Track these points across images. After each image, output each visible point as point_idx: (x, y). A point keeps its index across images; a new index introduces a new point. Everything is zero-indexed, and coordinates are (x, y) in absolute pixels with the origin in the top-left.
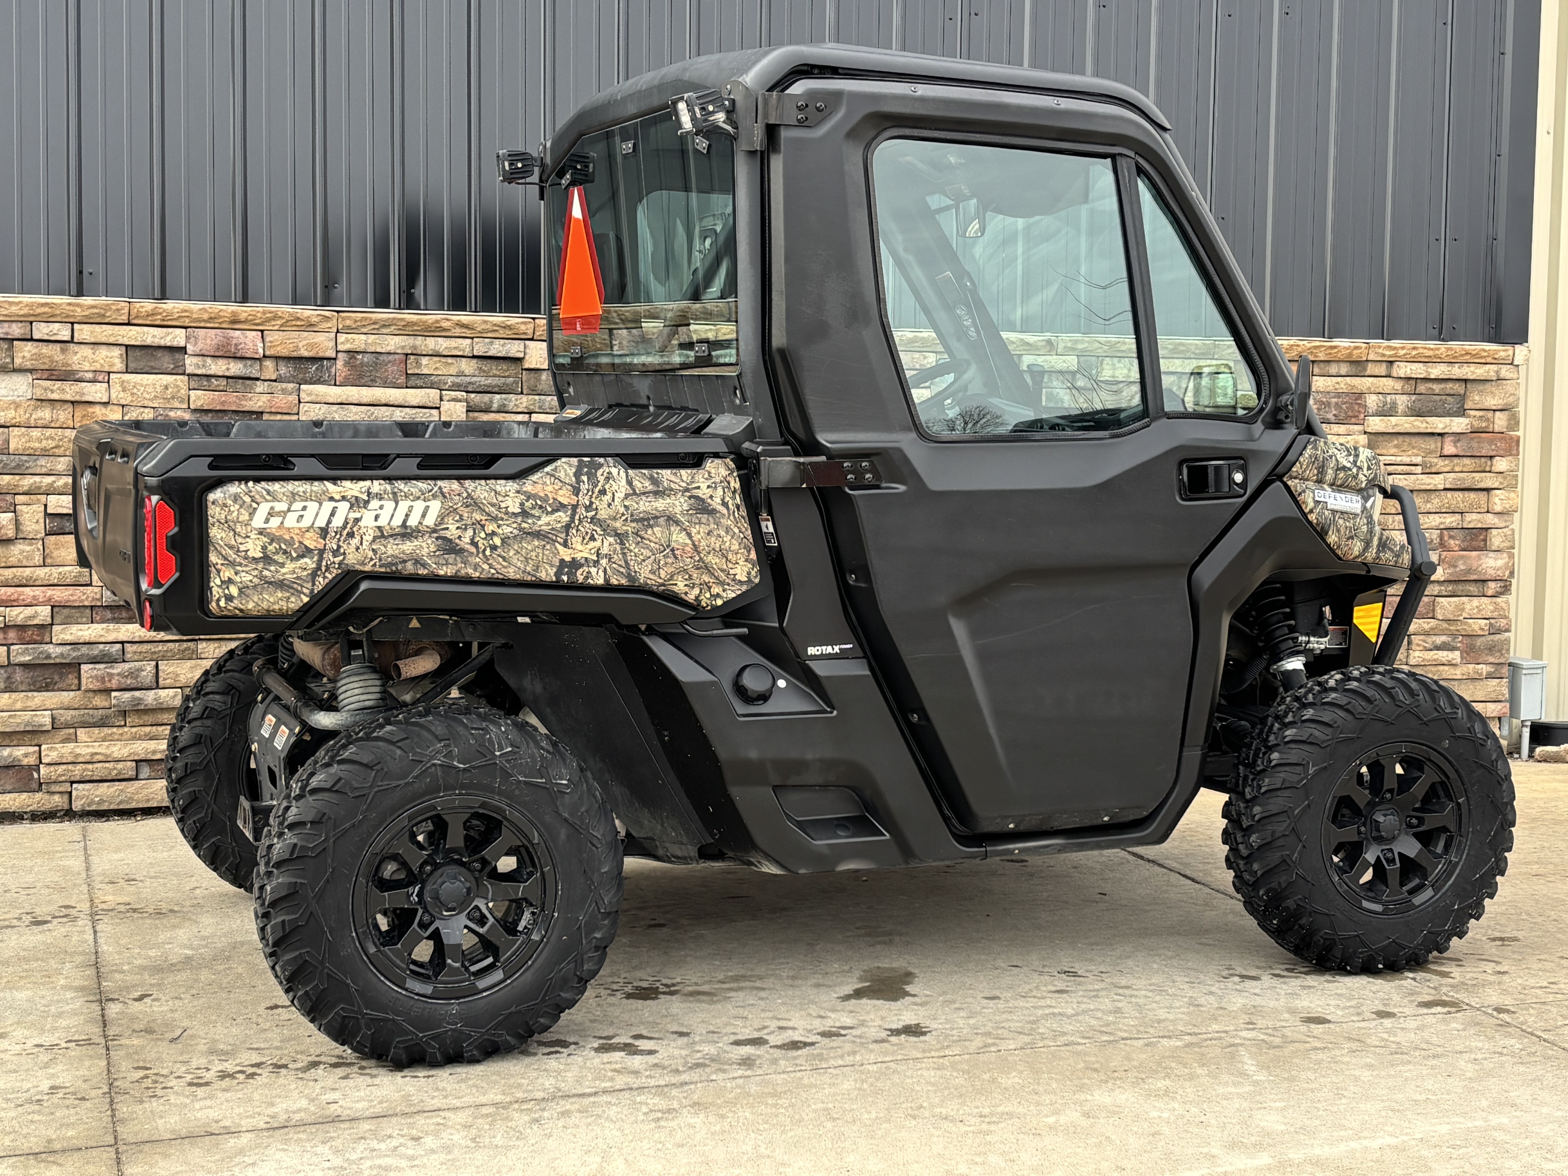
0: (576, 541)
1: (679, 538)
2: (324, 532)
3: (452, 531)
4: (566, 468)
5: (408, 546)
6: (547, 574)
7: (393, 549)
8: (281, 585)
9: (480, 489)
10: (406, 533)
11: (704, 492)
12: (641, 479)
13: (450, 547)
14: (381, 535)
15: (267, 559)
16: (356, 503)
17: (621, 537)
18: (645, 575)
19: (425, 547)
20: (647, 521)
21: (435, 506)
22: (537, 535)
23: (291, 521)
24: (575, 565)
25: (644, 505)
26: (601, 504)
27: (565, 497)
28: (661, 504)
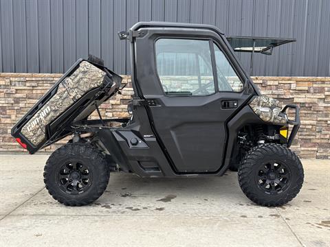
0: (71, 94)
1: (85, 80)
2: (38, 124)
3: (54, 109)
4: (61, 85)
5: (50, 116)
6: (72, 102)
7: (48, 118)
8: (39, 135)
9: (52, 100)
10: (48, 114)
11: (83, 70)
12: (72, 77)
13: (55, 111)
14: (45, 117)
15: (34, 134)
16: (38, 116)
17: (77, 87)
18: (85, 89)
19: (52, 114)
20: (78, 82)
21: (48, 107)
22: (65, 98)
23: (33, 126)
24: (74, 97)
25: (76, 80)
26: (70, 85)
27: (64, 89)
28: (78, 77)
